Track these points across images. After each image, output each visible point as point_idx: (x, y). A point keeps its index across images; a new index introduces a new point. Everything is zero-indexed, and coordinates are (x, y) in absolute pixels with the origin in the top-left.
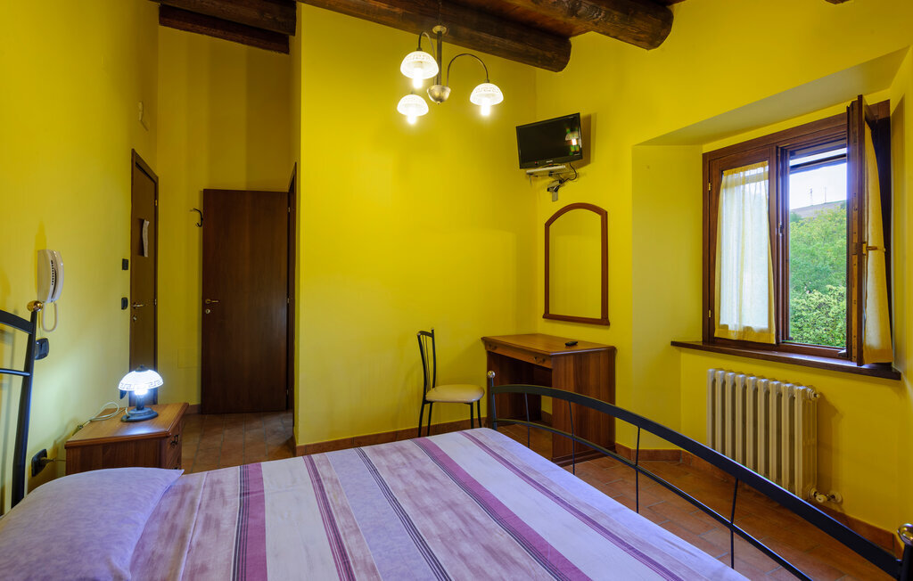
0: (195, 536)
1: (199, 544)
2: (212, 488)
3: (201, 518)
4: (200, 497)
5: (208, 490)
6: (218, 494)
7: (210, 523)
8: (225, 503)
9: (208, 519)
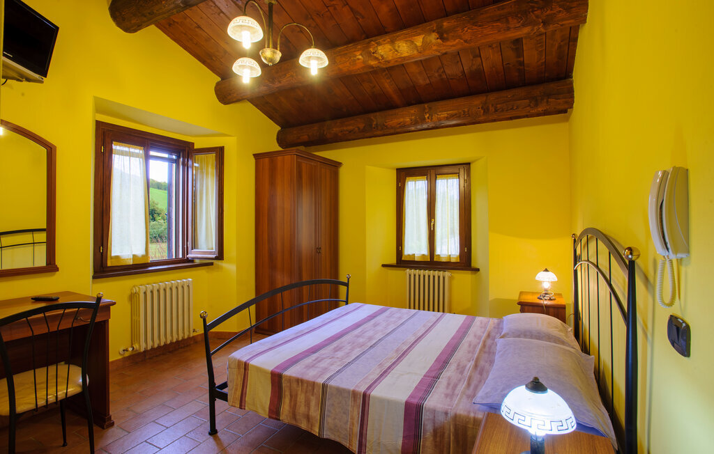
0: (471, 364)
1: (469, 361)
2: (453, 392)
3: (465, 372)
4: (464, 386)
5: (456, 392)
6: (450, 387)
7: (461, 369)
8: (449, 378)
9: (462, 373)
